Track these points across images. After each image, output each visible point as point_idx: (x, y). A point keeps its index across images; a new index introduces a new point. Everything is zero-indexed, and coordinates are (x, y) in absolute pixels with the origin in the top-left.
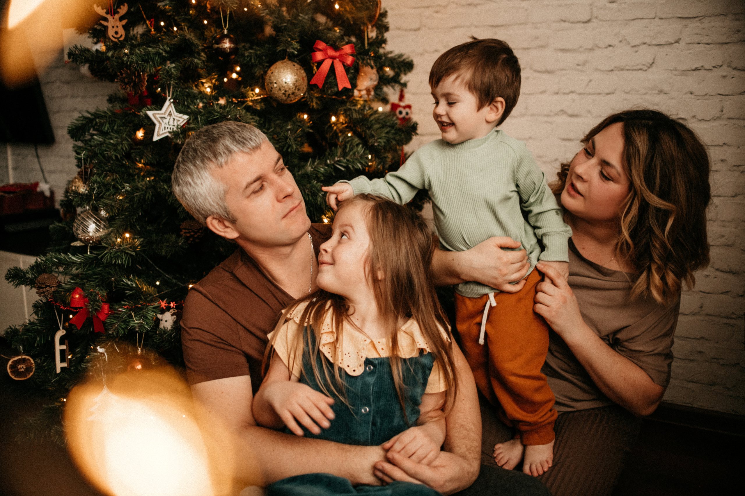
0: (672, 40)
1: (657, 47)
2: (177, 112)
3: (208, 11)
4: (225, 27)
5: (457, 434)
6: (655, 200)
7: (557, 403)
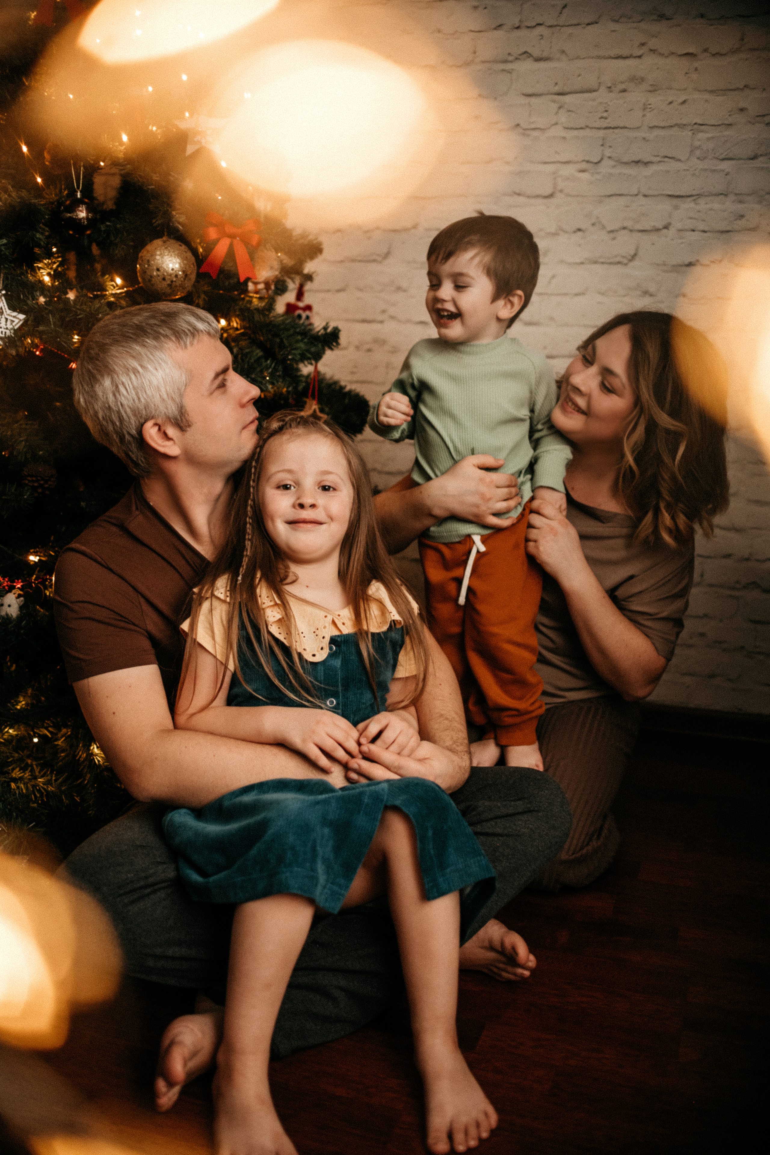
0: (659, 225)
1: (640, 234)
2: (9, 309)
3: (47, 163)
4: (78, 188)
5: (436, 726)
6: (665, 420)
7: (545, 693)
